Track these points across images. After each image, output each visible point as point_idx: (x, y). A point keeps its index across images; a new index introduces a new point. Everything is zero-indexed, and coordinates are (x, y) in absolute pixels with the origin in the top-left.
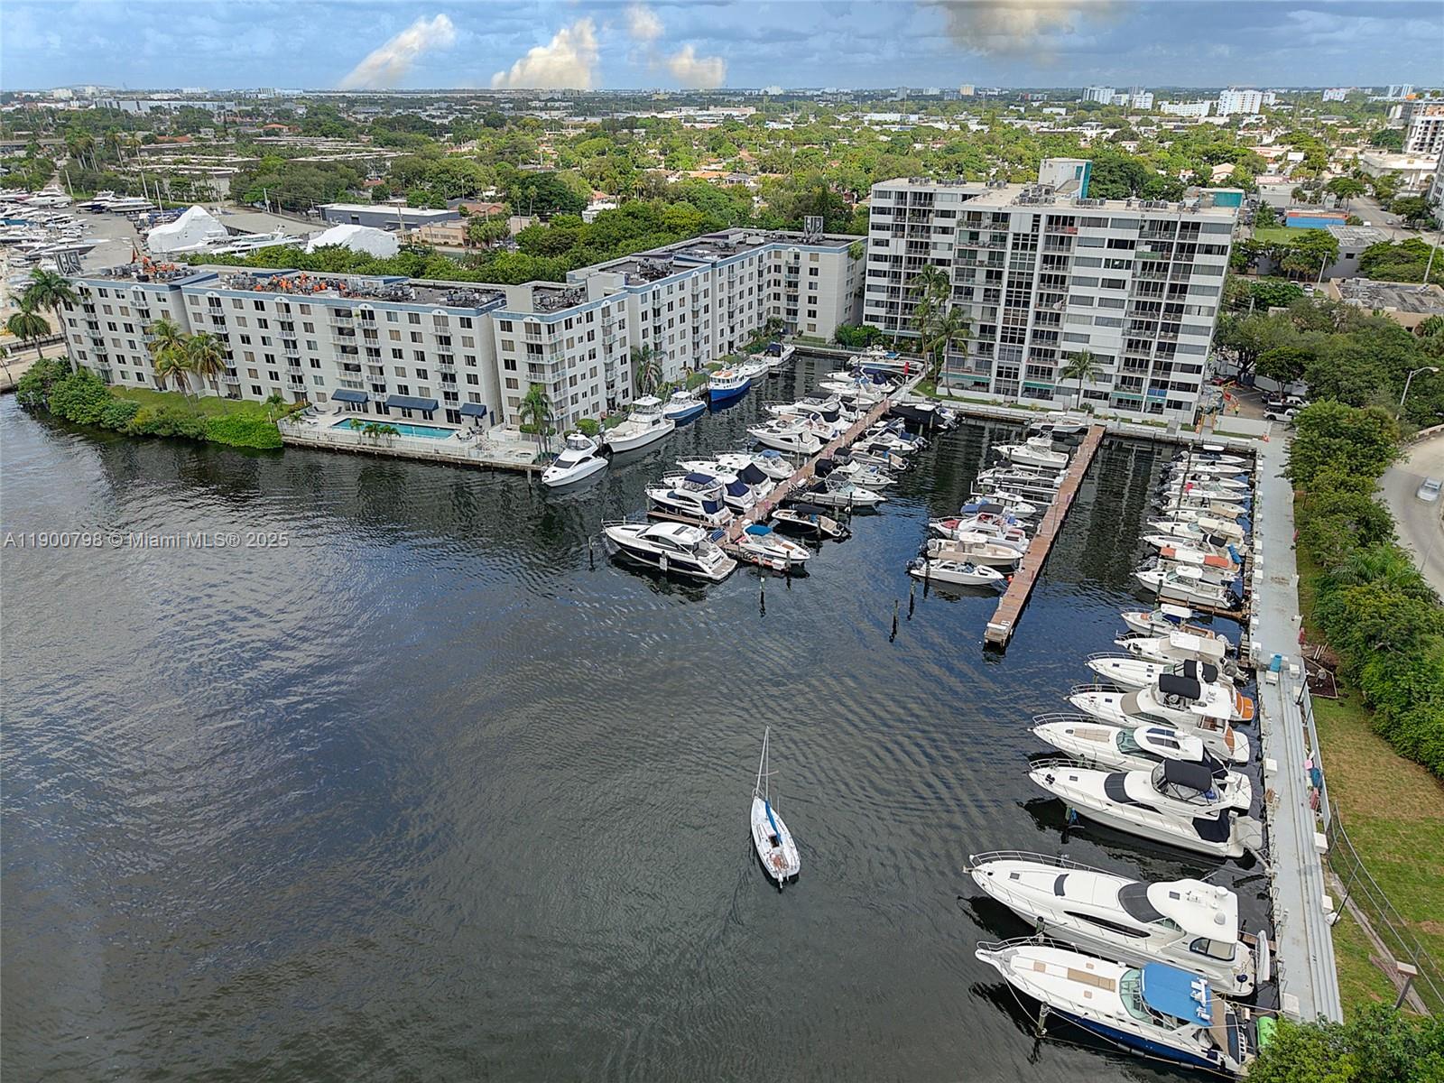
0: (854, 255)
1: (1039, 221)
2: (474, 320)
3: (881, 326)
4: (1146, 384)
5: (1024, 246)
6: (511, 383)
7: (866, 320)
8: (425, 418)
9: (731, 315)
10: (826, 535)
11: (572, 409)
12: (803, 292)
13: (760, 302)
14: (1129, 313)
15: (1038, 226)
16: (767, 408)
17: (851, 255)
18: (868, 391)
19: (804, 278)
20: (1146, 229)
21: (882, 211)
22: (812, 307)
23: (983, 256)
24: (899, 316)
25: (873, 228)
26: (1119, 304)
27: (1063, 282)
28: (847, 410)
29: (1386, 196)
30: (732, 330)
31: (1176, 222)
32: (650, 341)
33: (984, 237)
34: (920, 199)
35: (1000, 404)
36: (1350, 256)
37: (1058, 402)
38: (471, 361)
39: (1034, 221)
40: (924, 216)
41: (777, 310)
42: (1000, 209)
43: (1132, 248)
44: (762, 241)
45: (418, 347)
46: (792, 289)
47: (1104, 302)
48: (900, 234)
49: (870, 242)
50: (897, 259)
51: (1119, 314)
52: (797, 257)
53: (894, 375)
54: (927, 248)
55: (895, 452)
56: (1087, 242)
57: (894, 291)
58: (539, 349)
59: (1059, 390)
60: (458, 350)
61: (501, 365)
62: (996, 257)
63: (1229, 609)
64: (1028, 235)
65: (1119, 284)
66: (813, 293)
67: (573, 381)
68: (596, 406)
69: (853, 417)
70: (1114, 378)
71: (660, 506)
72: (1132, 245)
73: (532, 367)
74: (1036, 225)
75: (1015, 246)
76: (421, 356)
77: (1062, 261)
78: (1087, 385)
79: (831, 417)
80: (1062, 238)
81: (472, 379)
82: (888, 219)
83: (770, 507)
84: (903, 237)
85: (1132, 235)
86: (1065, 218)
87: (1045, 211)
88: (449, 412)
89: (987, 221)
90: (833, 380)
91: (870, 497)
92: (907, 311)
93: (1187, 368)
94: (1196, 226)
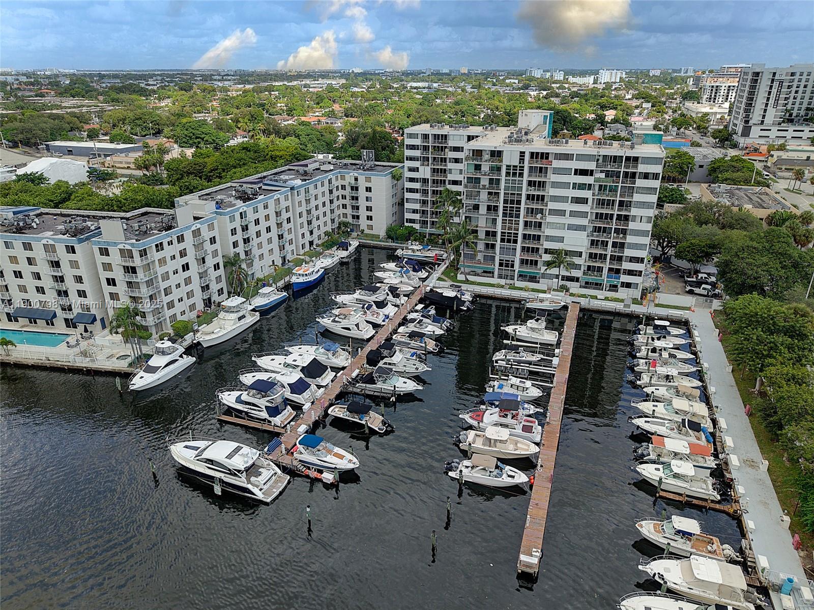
0: (396, 177)
1: (524, 156)
2: (77, 247)
3: (417, 226)
4: (605, 271)
5: (514, 174)
6: (114, 297)
7: (407, 222)
8: (48, 324)
9: (309, 223)
10: (373, 432)
11: (168, 313)
12: (362, 203)
13: (332, 211)
14: (591, 221)
15: (524, 159)
16: (333, 298)
17: (394, 177)
18: (409, 278)
19: (362, 193)
20: (600, 161)
21: (413, 147)
22: (369, 214)
23: (485, 181)
24: (429, 220)
25: (407, 160)
26: (584, 215)
27: (543, 199)
28: (394, 297)
29: (704, 128)
30: (311, 233)
31: (622, 157)
32: (241, 249)
33: (485, 168)
34: (439, 139)
35: (502, 287)
36: (701, 166)
37: (543, 285)
38: (79, 279)
39: (521, 156)
40: (442, 150)
41: (345, 215)
42: (495, 148)
43: (592, 174)
44: (332, 168)
45: (34, 269)
46: (354, 202)
47: (573, 214)
48: (426, 163)
49: (406, 169)
50: (425, 181)
51: (584, 222)
52: (356, 179)
53: (427, 263)
54: (445, 172)
55: (430, 337)
56: (559, 171)
57: (424, 202)
58: (133, 270)
59: (544, 276)
60: (67, 271)
61: (104, 283)
62: (494, 182)
63: (719, 502)
64: (517, 166)
65: (584, 201)
66: (369, 204)
67: (167, 292)
68: (192, 307)
69: (398, 301)
70: (582, 267)
71: (230, 411)
72: (591, 173)
73: (130, 284)
74: (522, 160)
75: (508, 174)
76: (38, 276)
77: (541, 185)
78: (564, 273)
79: (381, 305)
80: (541, 168)
81: (82, 294)
82: (417, 153)
83: (327, 404)
84: (428, 165)
85: (591, 166)
86: (542, 154)
87: (528, 149)
88: (66, 320)
89: (486, 156)
90: (384, 270)
91: (410, 386)
92: (434, 216)
93: (632, 259)
94: (636, 159)
